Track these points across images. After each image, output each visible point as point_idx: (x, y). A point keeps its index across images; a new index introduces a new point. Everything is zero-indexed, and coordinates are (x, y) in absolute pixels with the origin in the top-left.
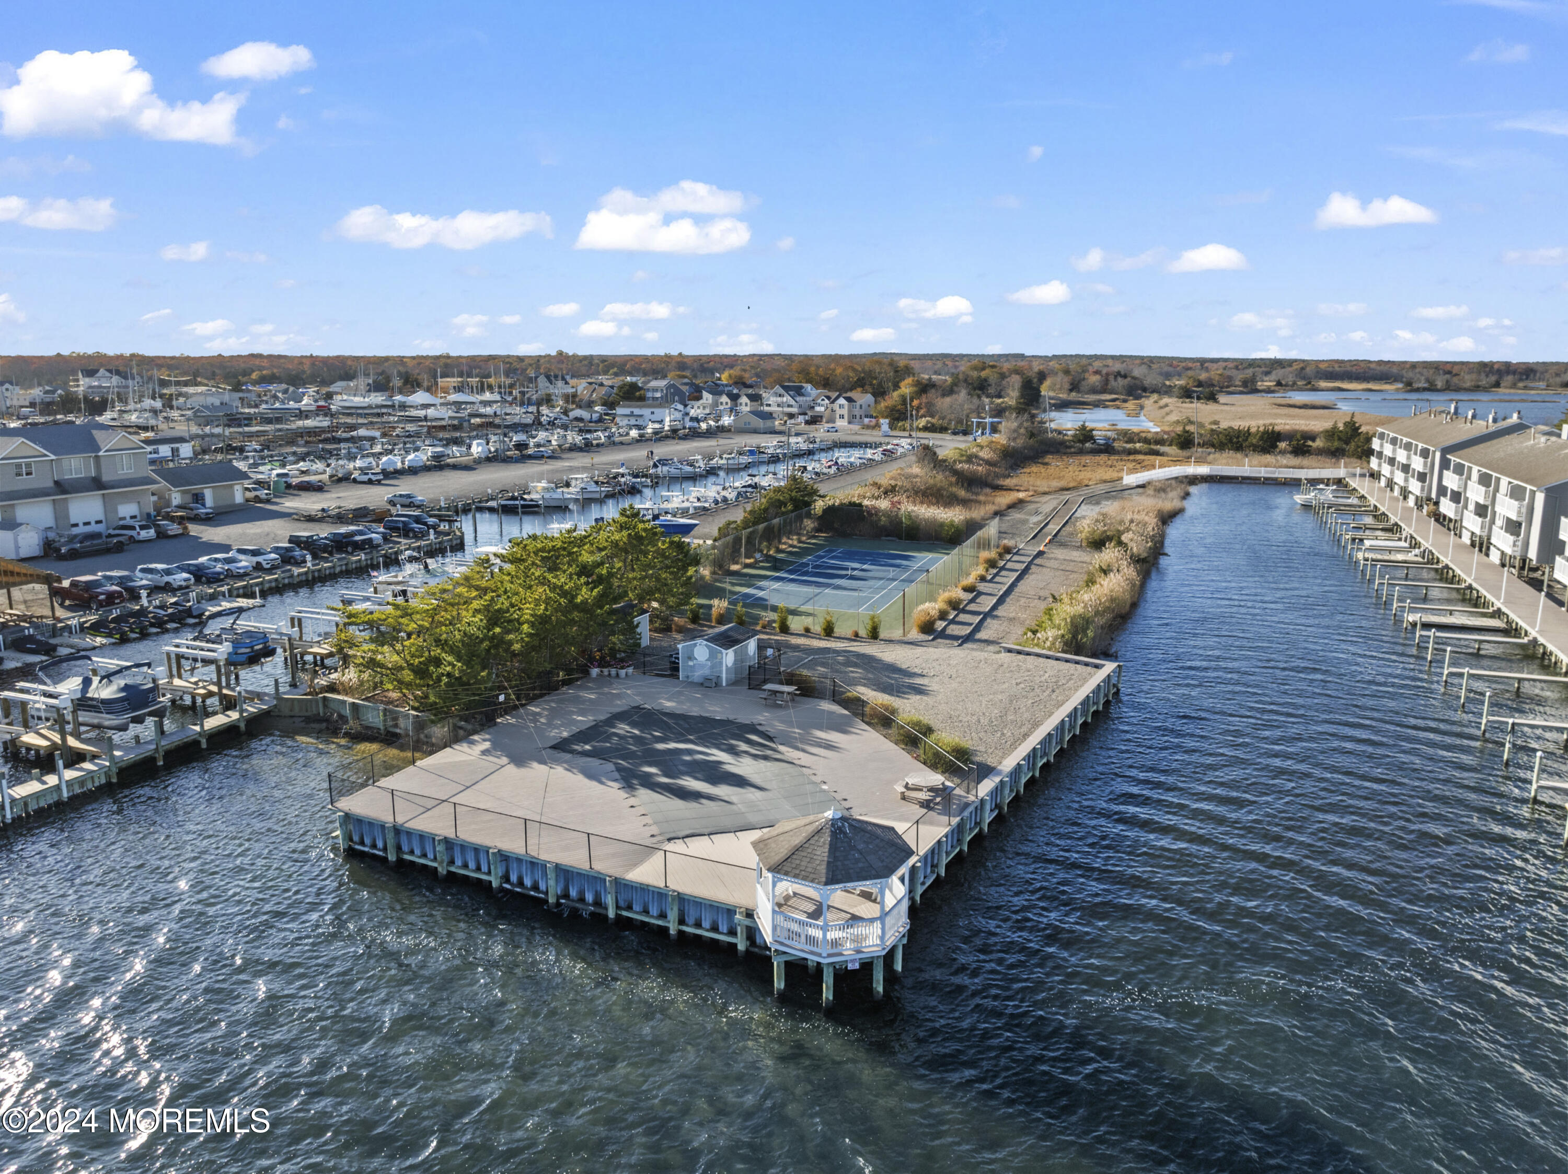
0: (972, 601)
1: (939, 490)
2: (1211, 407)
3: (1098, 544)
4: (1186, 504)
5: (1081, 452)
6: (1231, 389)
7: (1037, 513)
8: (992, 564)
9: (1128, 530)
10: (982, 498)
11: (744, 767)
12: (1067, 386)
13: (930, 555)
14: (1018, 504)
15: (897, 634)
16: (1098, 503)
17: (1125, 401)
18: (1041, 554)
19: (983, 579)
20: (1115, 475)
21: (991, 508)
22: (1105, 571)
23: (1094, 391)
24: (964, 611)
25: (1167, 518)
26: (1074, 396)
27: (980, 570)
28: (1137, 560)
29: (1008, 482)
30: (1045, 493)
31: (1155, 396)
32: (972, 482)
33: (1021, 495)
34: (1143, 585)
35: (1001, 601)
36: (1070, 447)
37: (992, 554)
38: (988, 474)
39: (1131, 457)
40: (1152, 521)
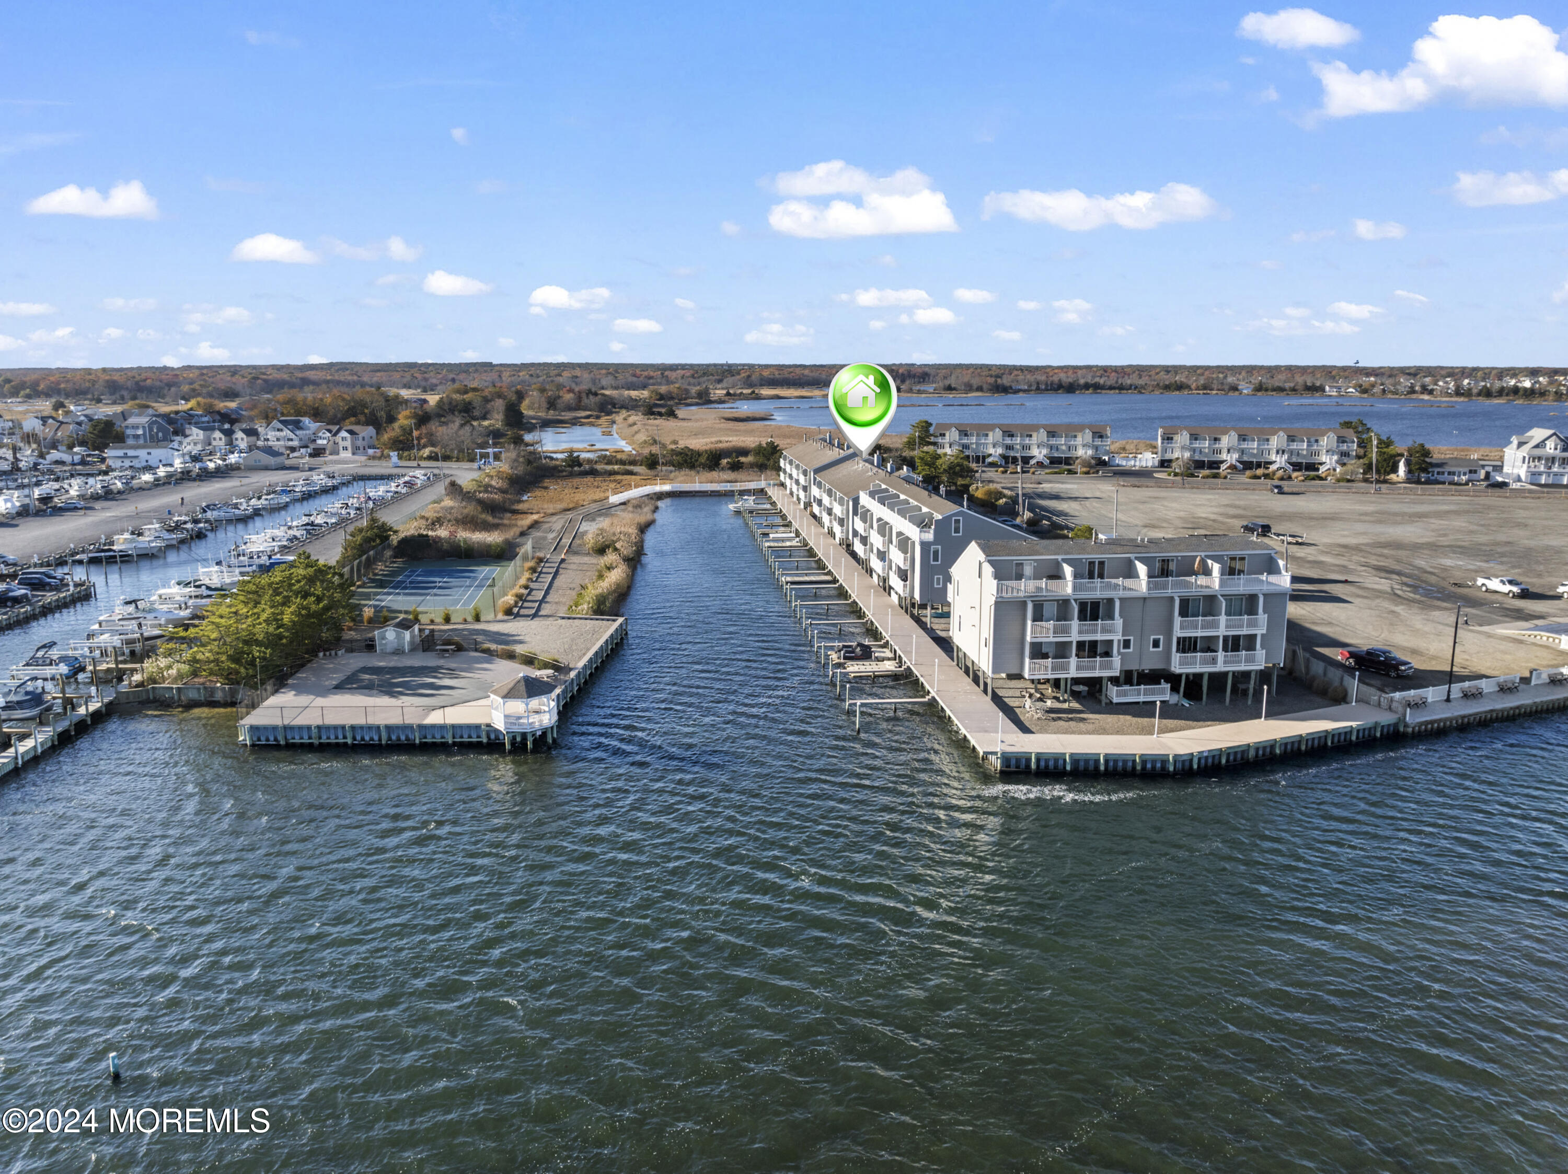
0: (529, 594)
1: (473, 517)
2: (671, 424)
3: (601, 550)
4: (657, 516)
5: (572, 475)
6: (689, 401)
7: (551, 531)
8: (533, 570)
9: (619, 539)
10: (506, 522)
11: (447, 682)
12: (545, 405)
13: (488, 568)
14: (535, 525)
15: (491, 617)
16: (594, 520)
17: (598, 417)
18: (563, 561)
19: (530, 580)
20: (602, 495)
21: (517, 531)
22: (609, 568)
23: (569, 408)
24: (525, 601)
25: (643, 528)
26: (551, 415)
27: (527, 575)
28: (627, 560)
29: (520, 507)
30: (553, 514)
31: (624, 413)
32: (493, 508)
33: (535, 517)
34: (633, 575)
35: (547, 593)
36: (562, 471)
37: (531, 564)
38: (504, 502)
39: (612, 478)
40: (633, 531)
